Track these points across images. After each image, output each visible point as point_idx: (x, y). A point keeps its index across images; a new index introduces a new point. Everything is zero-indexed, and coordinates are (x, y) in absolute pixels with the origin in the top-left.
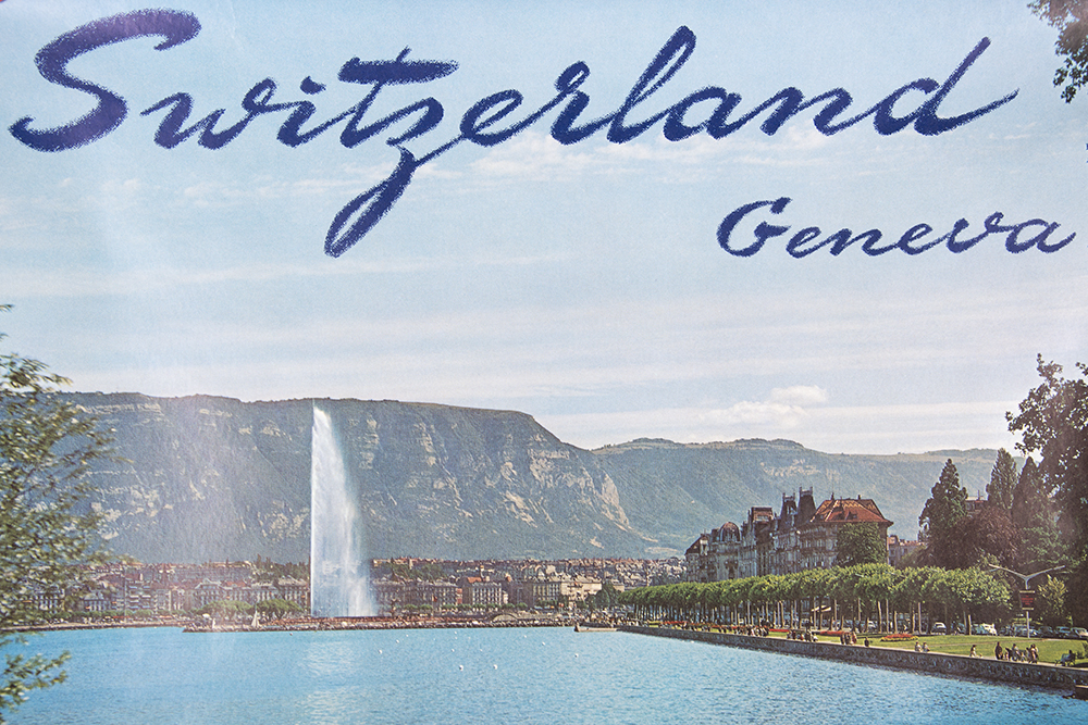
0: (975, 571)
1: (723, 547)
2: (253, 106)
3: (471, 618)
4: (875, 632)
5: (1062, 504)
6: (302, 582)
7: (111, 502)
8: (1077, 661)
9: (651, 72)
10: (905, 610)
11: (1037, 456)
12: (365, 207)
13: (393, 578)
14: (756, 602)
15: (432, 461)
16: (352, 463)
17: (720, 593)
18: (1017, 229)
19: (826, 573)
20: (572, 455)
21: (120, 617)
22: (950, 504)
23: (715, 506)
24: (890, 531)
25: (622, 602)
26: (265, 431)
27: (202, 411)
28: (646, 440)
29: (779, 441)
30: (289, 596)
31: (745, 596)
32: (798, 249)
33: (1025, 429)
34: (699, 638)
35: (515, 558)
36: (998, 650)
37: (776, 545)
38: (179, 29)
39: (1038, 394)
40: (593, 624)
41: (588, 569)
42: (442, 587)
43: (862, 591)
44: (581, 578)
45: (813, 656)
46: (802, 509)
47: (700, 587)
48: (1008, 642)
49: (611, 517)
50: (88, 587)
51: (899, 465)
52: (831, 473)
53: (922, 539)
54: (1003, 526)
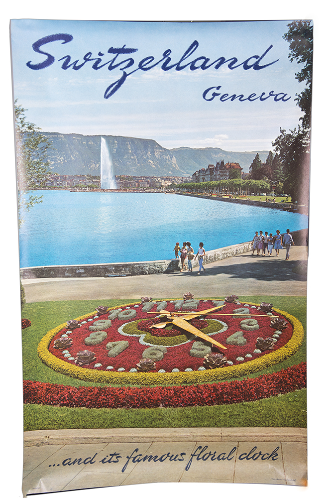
0: (262, 181)
1: (202, 174)
2: (86, 59)
3: (140, 190)
4: (237, 195)
5: (284, 164)
6: (99, 181)
7: (52, 160)
8: (284, 202)
9: (187, 52)
10: (245, 190)
11: (279, 153)
12: (114, 86)
13: (121, 180)
14: (209, 188)
15: (130, 151)
16: (111, 151)
17: (200, 185)
18: (277, 95)
19: (226, 181)
20: (165, 151)
21: (55, 187)
22: (257, 164)
23: (200, 164)
24: (242, 171)
25: (177, 187)
26: (89, 143)
27: (74, 137)
28: (183, 147)
29: (216, 148)
30: (95, 184)
31: (206, 186)
32: (223, 99)
33: (276, 146)
34: (195, 196)
35: (150, 176)
36: (266, 199)
37: (214, 174)
38: (67, 38)
39: (279, 138)
40: (169, 193)
41: (168, 179)
42: (133, 183)
43: (235, 185)
44: (166, 181)
45: (222, 201)
46: (221, 165)
47: (196, 184)
48: (269, 198)
49: (174, 166)
50: (47, 180)
51: (245, 155)
52: (229, 156)
53: (250, 173)
54: (269, 170)
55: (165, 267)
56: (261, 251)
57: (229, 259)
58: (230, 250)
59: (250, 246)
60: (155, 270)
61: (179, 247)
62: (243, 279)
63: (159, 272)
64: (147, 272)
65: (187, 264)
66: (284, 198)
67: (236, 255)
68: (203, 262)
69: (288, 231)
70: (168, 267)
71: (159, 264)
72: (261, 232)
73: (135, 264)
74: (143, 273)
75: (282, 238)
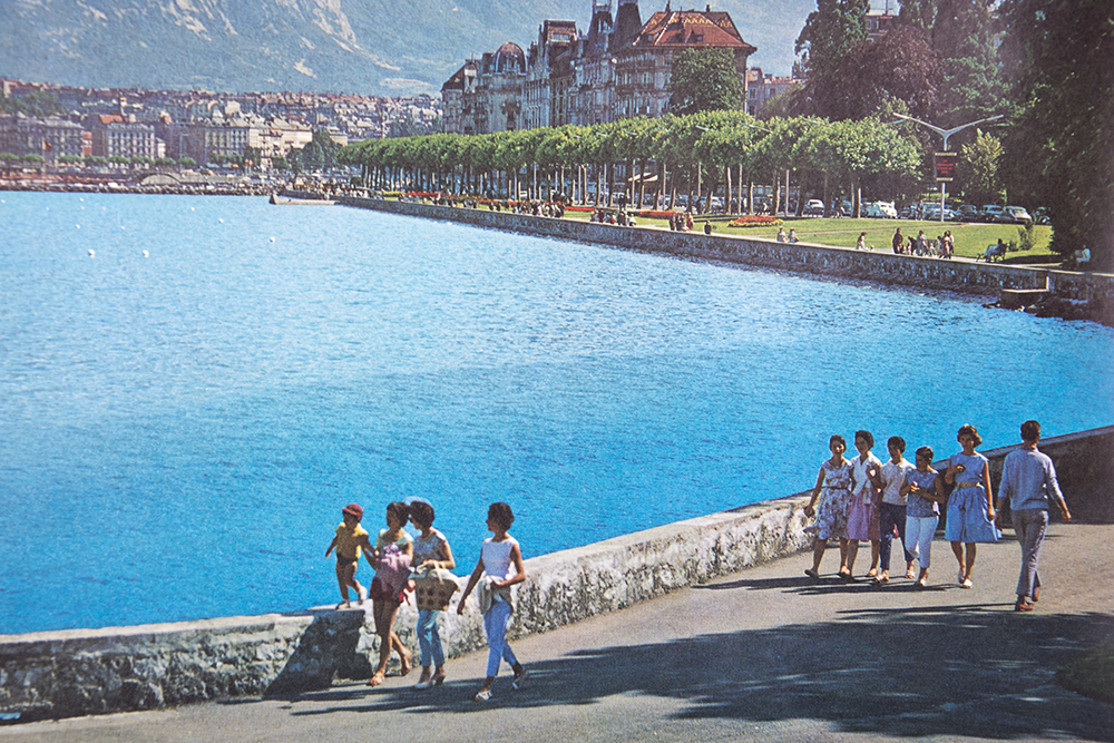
0: (872, 124)
1: (499, 81)
3: (106, 178)
4: (721, 214)
5: (1008, 20)
8: (1009, 255)
10: (765, 181)
14: (545, 165)
17: (492, 150)
19: (654, 125)
22: (844, 21)
23: (490, 18)
24: (751, 62)
25: (343, 161)
31: (530, 156)
34: (460, 218)
35: (176, 87)
36: (898, 239)
37: (580, 80)
40: (298, 194)
41: (289, 109)
42: (59, 129)
43: (704, 153)
44: (279, 123)
45: (628, 247)
47: (463, 141)
48: (911, 229)
49: (328, 29)
53: (797, 73)
54: (918, 54)
55: (272, 658)
56: (865, 554)
57: (667, 602)
58: (674, 547)
59: (796, 521)
60: (207, 677)
61: (360, 529)
62: (757, 726)
63: (234, 692)
64: (158, 690)
65: (414, 639)
66: (1009, 233)
67: (711, 575)
68: (509, 622)
69: (1030, 431)
70: (293, 660)
71: (235, 639)
72: (864, 440)
73: (80, 644)
74: (130, 698)
75: (996, 479)
